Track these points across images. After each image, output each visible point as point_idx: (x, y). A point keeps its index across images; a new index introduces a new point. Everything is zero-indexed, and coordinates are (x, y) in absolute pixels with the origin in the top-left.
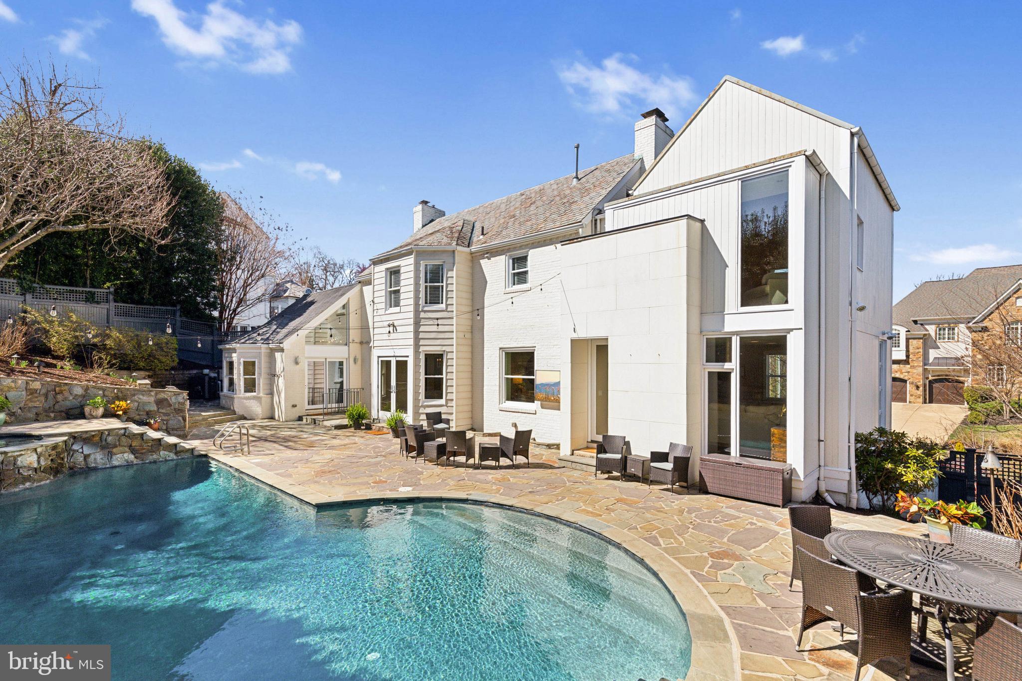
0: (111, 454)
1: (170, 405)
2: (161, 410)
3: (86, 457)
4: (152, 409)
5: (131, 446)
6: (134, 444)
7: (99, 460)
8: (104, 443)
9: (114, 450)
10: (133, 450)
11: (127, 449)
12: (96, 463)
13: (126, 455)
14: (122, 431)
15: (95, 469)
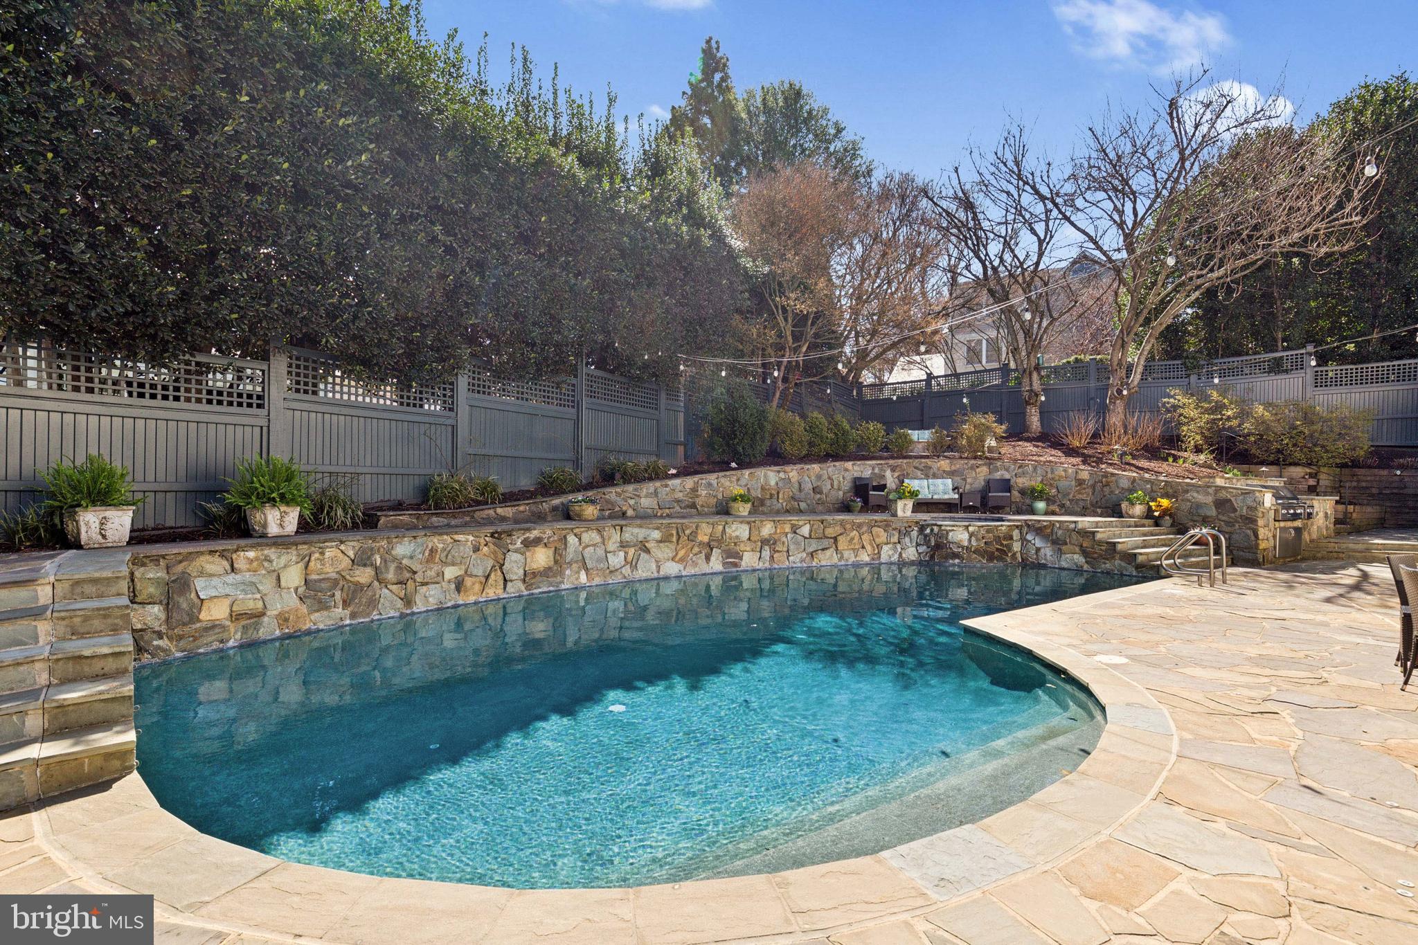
0: (1061, 552)
1: (1235, 510)
2: (1220, 517)
3: (1038, 550)
4: (1209, 513)
5: (1081, 546)
6: (1084, 545)
7: (1049, 557)
8: (1054, 537)
9: (1064, 548)
10: (1084, 553)
11: (1077, 549)
12: (1046, 559)
13: (1076, 556)
14: (1073, 526)
15: (1044, 566)
